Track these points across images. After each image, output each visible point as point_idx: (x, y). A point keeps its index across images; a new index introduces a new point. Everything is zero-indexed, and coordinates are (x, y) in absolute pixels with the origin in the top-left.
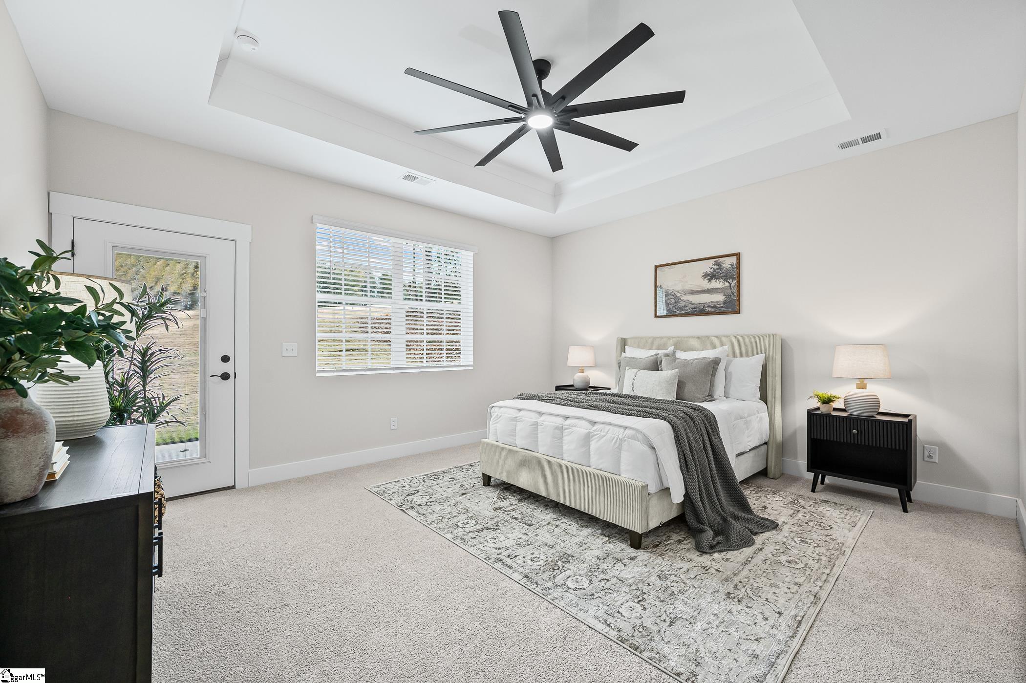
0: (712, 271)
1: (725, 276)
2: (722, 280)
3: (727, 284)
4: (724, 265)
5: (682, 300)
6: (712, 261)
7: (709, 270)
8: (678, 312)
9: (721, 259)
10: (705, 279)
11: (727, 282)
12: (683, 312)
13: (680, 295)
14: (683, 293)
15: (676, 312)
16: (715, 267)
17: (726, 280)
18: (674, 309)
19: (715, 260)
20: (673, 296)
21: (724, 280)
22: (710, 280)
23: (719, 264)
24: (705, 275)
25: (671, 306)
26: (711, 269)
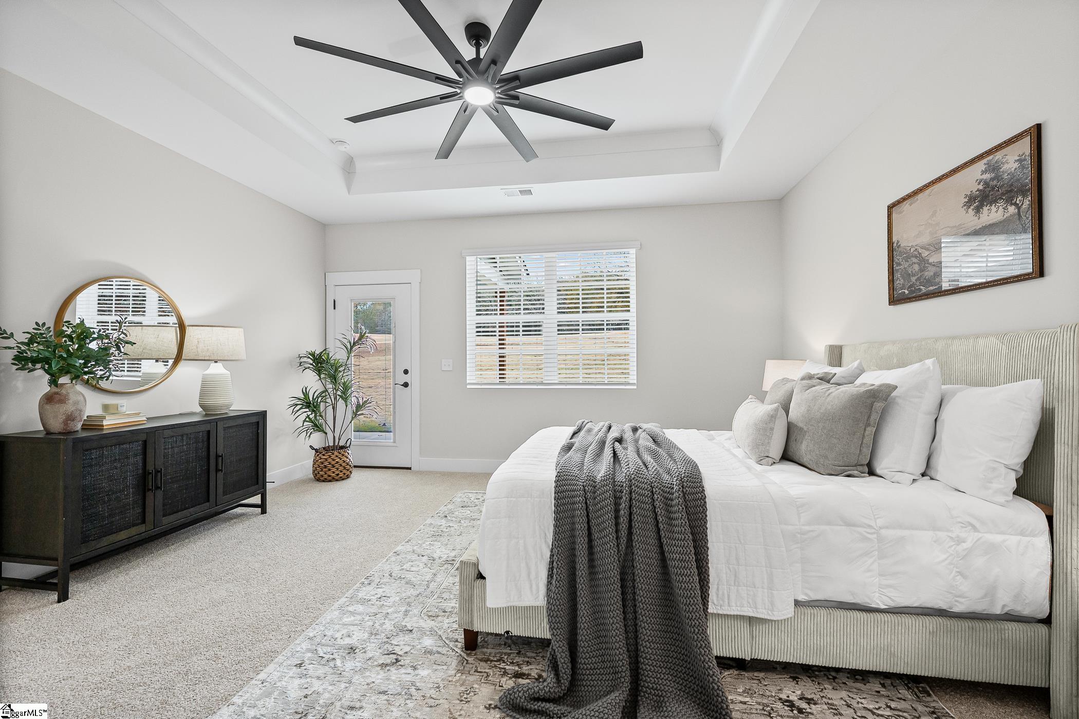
0: (981, 187)
1: (1008, 192)
2: (1001, 203)
3: (1012, 209)
4: (1005, 167)
5: (930, 264)
6: (981, 165)
7: (975, 188)
8: (924, 289)
9: (998, 156)
10: (970, 210)
11: (1012, 204)
12: (931, 288)
13: (927, 253)
14: (932, 248)
15: (920, 290)
16: (987, 176)
17: (1010, 201)
18: (918, 283)
19: (985, 161)
20: (916, 257)
21: (1007, 201)
22: (978, 210)
23: (993, 168)
24: (971, 200)
25: (913, 279)
26: (979, 184)
